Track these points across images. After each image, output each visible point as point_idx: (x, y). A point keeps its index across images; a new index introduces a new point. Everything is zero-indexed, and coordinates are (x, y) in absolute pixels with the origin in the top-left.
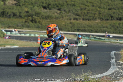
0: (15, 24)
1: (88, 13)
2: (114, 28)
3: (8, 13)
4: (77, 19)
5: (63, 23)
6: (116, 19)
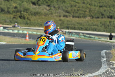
0: (3, 20)
1: (78, 10)
2: (105, 26)
4: (66, 16)
6: (107, 17)
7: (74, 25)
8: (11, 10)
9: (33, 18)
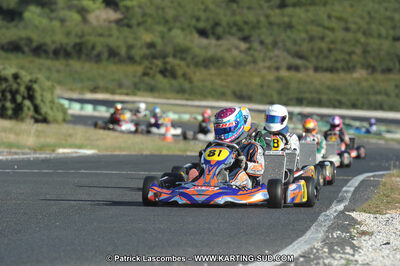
0: (113, 80)
1: (330, 50)
3: (93, 47)
4: (297, 69)
5: (257, 80)
7: (318, 92)
8: (137, 53)
9: (199, 75)
